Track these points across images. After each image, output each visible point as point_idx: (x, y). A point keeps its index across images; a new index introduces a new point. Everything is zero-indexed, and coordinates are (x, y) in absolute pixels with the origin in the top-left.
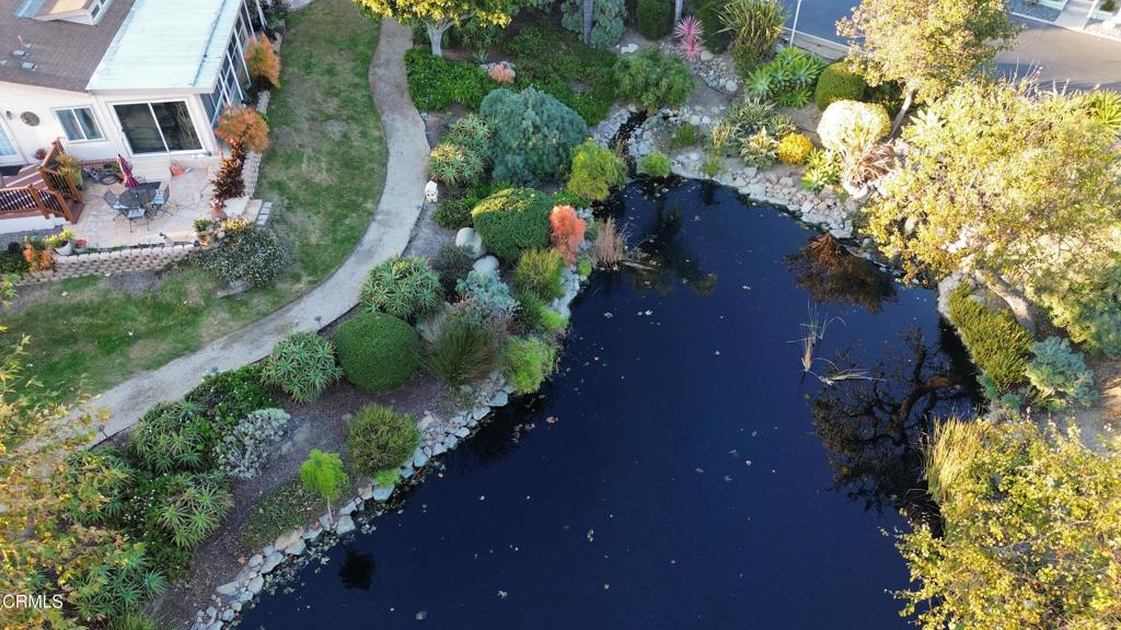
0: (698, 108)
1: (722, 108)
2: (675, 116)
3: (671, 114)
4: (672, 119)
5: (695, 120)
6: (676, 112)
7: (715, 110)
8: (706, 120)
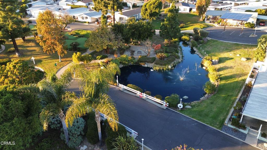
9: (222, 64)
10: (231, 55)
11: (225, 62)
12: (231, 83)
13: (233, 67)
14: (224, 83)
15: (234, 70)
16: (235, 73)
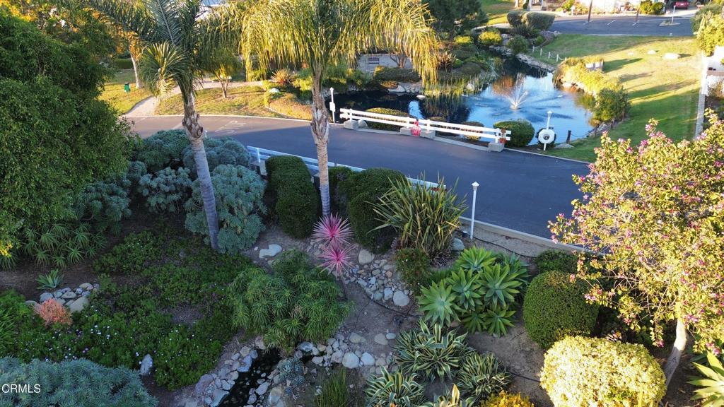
0: (355, 338)
1: (390, 336)
2: (322, 354)
3: (315, 352)
4: (317, 360)
5: (350, 361)
6: (322, 348)
7: (381, 340)
8: (368, 359)
9: (614, 71)
10: (631, 54)
11: (621, 68)
12: (660, 101)
13: (650, 74)
14: (641, 102)
15: (653, 79)
16: (661, 84)
